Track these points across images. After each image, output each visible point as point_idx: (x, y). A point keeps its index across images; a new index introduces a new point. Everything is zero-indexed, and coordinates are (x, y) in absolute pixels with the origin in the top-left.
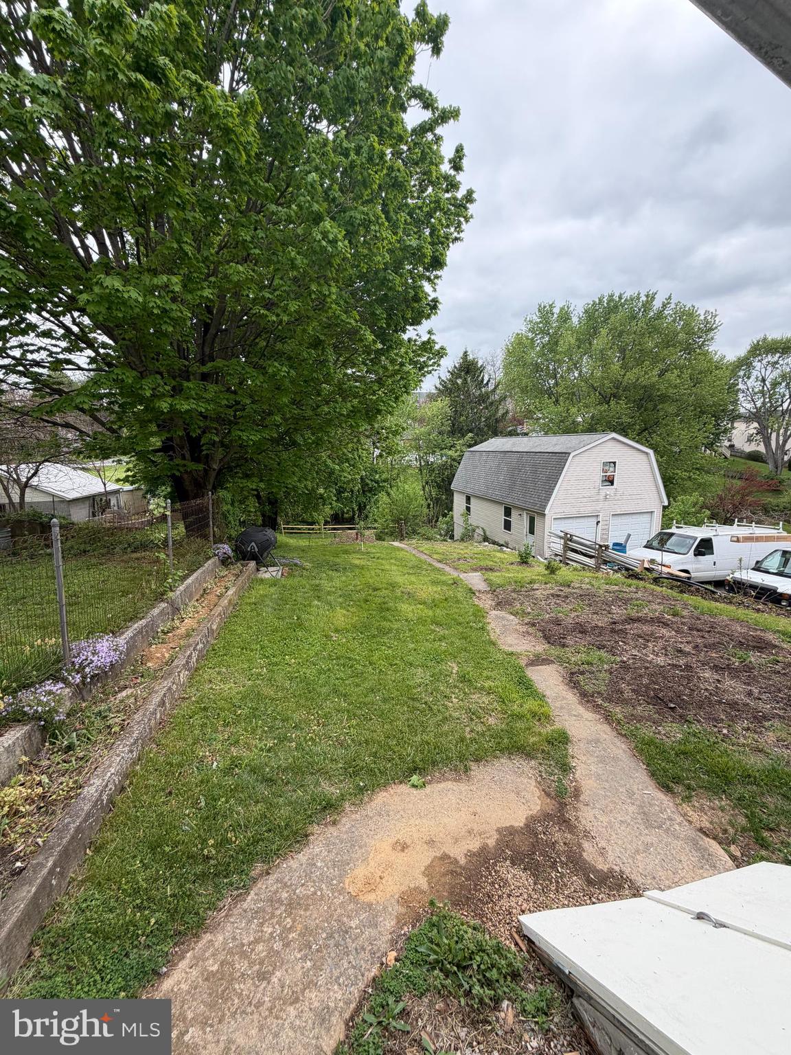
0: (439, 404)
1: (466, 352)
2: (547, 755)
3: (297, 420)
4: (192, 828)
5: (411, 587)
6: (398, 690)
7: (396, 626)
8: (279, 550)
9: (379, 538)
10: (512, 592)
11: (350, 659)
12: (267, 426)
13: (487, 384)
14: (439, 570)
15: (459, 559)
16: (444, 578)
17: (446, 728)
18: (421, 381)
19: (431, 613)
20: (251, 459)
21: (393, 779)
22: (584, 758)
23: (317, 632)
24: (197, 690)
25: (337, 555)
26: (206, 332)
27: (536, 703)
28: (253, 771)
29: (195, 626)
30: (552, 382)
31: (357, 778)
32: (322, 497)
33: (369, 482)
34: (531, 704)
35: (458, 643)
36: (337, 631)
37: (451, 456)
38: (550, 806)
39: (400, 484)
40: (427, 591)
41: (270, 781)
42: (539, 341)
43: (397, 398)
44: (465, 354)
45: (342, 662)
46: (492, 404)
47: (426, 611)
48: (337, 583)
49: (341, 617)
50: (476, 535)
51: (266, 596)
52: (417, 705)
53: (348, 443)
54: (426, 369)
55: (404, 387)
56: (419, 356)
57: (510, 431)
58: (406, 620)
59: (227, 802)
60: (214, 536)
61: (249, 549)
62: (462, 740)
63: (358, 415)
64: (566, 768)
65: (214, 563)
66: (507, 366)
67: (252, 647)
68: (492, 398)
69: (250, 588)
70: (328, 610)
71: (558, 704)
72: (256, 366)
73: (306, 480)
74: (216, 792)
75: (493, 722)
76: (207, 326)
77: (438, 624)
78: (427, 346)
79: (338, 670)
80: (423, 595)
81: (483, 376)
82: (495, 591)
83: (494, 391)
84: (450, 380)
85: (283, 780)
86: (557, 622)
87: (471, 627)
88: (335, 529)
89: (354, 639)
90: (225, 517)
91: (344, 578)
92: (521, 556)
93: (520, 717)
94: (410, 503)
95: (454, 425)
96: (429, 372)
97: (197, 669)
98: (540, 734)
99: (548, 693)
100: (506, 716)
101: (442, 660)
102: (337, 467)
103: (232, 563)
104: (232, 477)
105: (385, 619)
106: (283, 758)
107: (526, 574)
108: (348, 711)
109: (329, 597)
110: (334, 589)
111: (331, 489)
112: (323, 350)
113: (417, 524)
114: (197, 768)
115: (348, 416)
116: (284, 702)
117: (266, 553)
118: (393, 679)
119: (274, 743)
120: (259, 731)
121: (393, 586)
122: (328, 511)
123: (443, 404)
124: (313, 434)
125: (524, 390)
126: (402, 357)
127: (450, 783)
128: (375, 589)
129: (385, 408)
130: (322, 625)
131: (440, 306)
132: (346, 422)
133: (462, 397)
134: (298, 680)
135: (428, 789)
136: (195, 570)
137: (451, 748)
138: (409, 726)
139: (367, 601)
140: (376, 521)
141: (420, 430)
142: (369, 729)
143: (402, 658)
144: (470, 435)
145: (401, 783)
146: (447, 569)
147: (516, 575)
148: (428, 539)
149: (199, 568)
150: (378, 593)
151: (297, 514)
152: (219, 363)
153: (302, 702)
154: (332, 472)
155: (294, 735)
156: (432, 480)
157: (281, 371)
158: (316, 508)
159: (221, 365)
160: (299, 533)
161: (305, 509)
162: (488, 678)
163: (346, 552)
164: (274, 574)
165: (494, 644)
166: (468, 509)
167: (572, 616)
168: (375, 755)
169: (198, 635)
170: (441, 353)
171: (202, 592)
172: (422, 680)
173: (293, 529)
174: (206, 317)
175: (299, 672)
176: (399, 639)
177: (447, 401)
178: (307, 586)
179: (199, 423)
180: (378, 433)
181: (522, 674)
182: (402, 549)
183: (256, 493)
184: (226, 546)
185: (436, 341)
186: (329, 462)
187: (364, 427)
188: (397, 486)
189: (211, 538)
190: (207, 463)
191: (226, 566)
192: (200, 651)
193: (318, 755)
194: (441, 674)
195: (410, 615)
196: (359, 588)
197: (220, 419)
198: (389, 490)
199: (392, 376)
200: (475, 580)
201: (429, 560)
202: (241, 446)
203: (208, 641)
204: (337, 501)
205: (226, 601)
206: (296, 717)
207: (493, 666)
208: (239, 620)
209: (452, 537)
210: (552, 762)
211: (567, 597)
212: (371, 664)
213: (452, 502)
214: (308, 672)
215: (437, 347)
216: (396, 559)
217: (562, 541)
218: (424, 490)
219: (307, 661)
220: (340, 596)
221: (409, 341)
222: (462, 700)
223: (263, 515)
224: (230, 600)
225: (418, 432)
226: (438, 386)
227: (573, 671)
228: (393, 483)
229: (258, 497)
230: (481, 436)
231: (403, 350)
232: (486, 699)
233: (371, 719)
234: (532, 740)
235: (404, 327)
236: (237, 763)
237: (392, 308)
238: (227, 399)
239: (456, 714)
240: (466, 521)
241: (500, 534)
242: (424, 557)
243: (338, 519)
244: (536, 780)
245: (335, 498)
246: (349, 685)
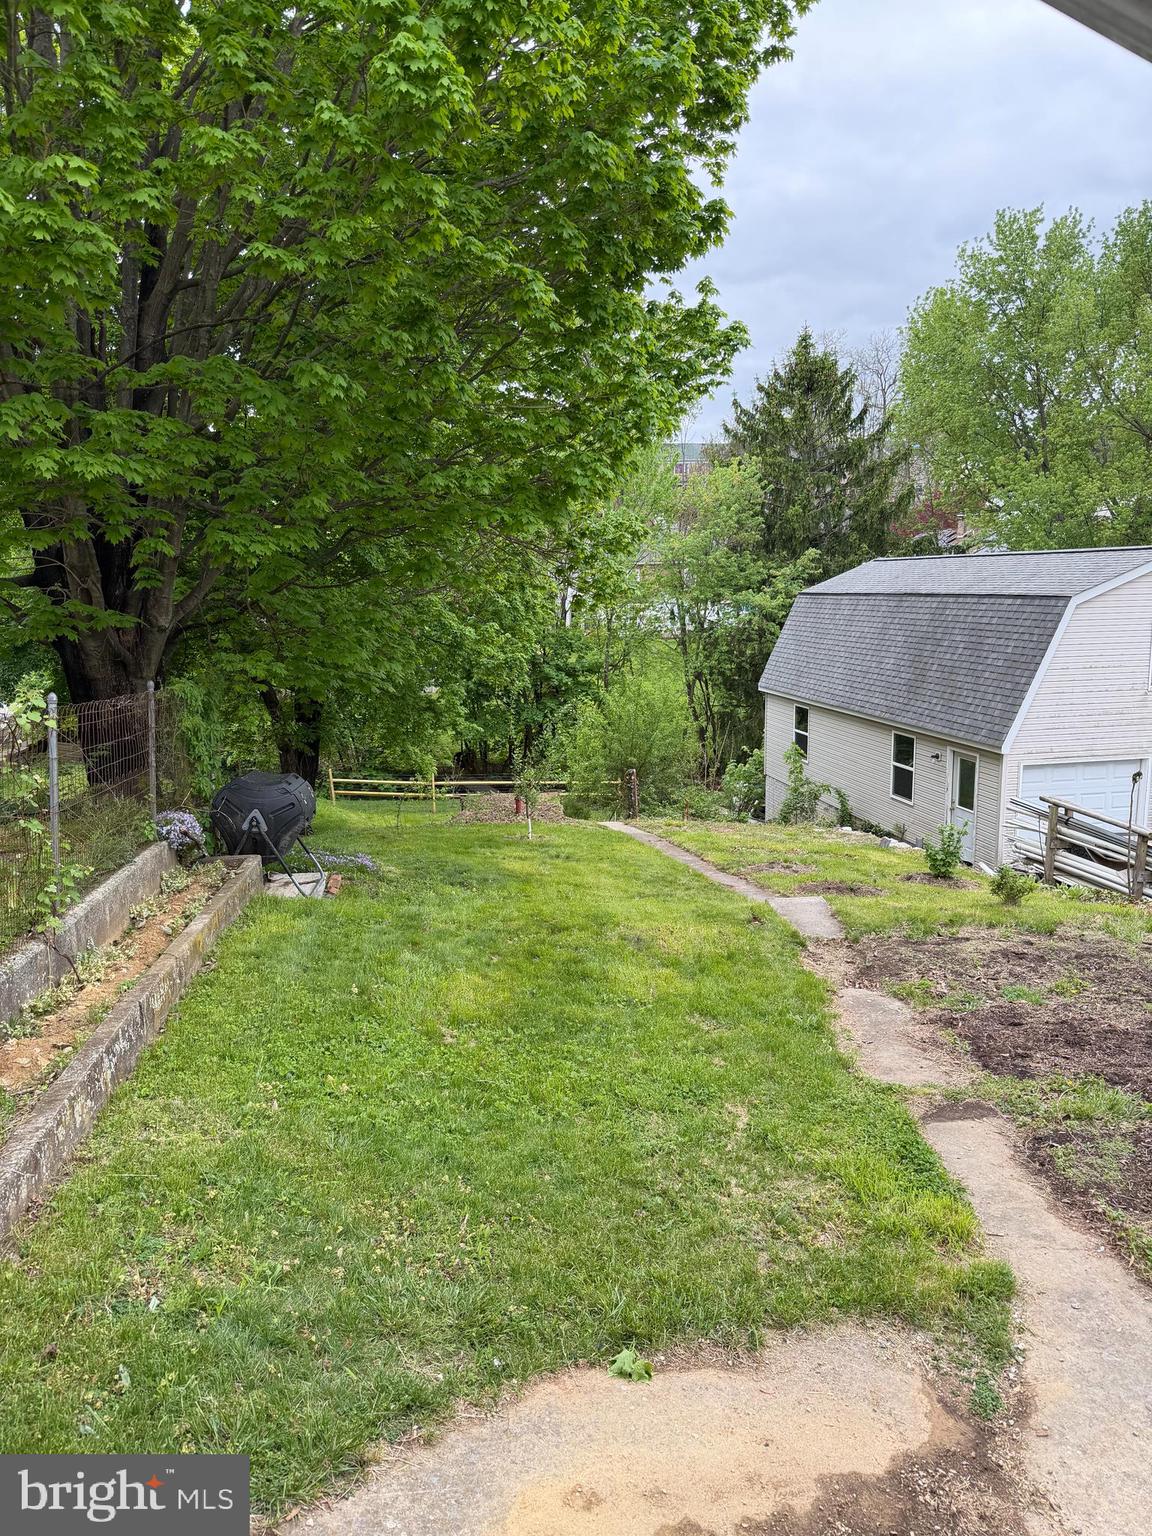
0: (732, 473)
1: (805, 338)
2: (956, 1323)
3: (369, 507)
4: (100, 1430)
5: (644, 926)
6: (596, 1161)
7: (602, 1014)
8: (321, 835)
9: (575, 811)
10: (900, 944)
11: (484, 1087)
12: (293, 523)
13: (861, 418)
14: (718, 888)
15: (771, 864)
16: (728, 907)
17: (709, 1251)
19: (689, 987)
20: (255, 604)
21: (571, 1356)
22: (1049, 1334)
23: (405, 1023)
24: (114, 1144)
25: (466, 849)
26: (146, 290)
27: (938, 1204)
28: (243, 1320)
29: (111, 999)
30: (1031, 415)
31: (489, 1350)
32: (431, 706)
33: (552, 673)
34: (928, 1206)
35: (754, 1059)
36: (456, 1022)
37: (761, 608)
38: (955, 1434)
39: (629, 677)
40: (688, 936)
41: (279, 1345)
42: (996, 309)
43: (617, 457)
44: (805, 342)
45: (465, 1092)
46: (871, 471)
47: (677, 983)
48: (464, 913)
49: (467, 991)
50: (820, 808)
51: (284, 937)
52: (642, 1196)
54: (693, 382)
55: (636, 426)
56: (676, 346)
57: (919, 543)
58: (629, 1003)
59: (181, 1381)
60: (159, 794)
61: (245, 826)
62: (749, 1277)
63: (521, 497)
64: (999, 1352)
65: (158, 857)
66: (915, 378)
67: (248, 1053)
68: (874, 456)
69: (246, 918)
70: (437, 974)
71: (995, 1209)
72: (266, 372)
73: (391, 659)
74: (156, 1359)
75: (828, 1244)
76: (149, 274)
77: (705, 1013)
78: (696, 323)
79: (453, 1112)
80: (674, 945)
81: (850, 400)
82: (856, 941)
83: (878, 437)
84: (764, 411)
85: (311, 1344)
86: (1013, 1020)
87: (789, 1024)
88: (462, 789)
89: (497, 1042)
90: (188, 746)
91: (479, 903)
92: (931, 857)
93: (897, 1233)
94: (652, 725)
95: (770, 527)
96: (702, 390)
97: (113, 1099)
98: (942, 1273)
99: (972, 1183)
100: (860, 1232)
101: (711, 1097)
102: (470, 632)
103: (202, 859)
104: (208, 652)
105: (577, 998)
106: (315, 1296)
107: (942, 902)
108: (473, 1205)
109: (440, 945)
110: (453, 928)
111: (457, 688)
112: (432, 330)
113: (672, 780)
114: (114, 1308)
115: (495, 499)
116: (319, 1178)
117: (287, 838)
118: (587, 1135)
119: (292, 1266)
120: (259, 1239)
121: (600, 922)
122: (447, 742)
123: (744, 477)
124: (410, 547)
125: (957, 436)
126: (630, 351)
127: (711, 1371)
128: (555, 930)
129: (586, 482)
130: (419, 1007)
131: (729, 223)
132: (490, 514)
133: (794, 454)
134: (356, 1130)
135: (658, 1381)
136: (111, 872)
137: (718, 1296)
138: (619, 1243)
139: (534, 955)
140: (565, 768)
141: (683, 540)
142: (520, 1247)
143: (612, 1090)
144: (812, 552)
145: (592, 1365)
146: (741, 887)
147: (915, 903)
148: (699, 816)
149: (121, 866)
150: (562, 938)
151: (370, 751)
152: (180, 365)
153: (365, 1178)
154: (457, 644)
155: (340, 1252)
156: (711, 668)
157: (330, 384)
158: (416, 735)
159: (182, 370)
160: (376, 797)
161: (391, 737)
162: (823, 1143)
163: (489, 842)
164: (307, 889)
165: (845, 1065)
166: (802, 741)
167: (1052, 1004)
168: (532, 1301)
169: (117, 1020)
170: (732, 341)
171: (126, 924)
172: (660, 1143)
173: (358, 787)
174: (147, 254)
175: (358, 1113)
176: (608, 1045)
177: (754, 465)
178: (389, 918)
179: (127, 510)
180: (570, 545)
181: (912, 1137)
182: (630, 839)
183: (264, 688)
184: (188, 817)
185: (722, 308)
186: (451, 619)
188: (623, 684)
189: (153, 795)
190: (143, 612)
191: (188, 867)
192: (122, 1057)
193: (397, 1295)
194: (706, 1129)
195: (639, 992)
196: (514, 925)
197: (177, 504)
198: (602, 691)
199: (605, 399)
200: (810, 914)
201: (696, 865)
202: (229, 571)
203: (140, 1037)
204: (472, 716)
205: (186, 946)
206: (347, 1211)
207: (839, 1114)
208: (216, 992)
209: (759, 814)
210: (966, 1339)
211: (1042, 959)
212: (534, 1099)
213: (761, 724)
214: (381, 1113)
215: (723, 325)
216: (612, 860)
217: (1045, 826)
218: (690, 692)
219: (379, 1088)
220: (469, 942)
221: (651, 311)
222: (755, 1191)
223: (284, 751)
224: (195, 945)
225: (677, 545)
226: (732, 424)
227: (1042, 1133)
228: (612, 675)
229: (269, 700)
230: (841, 554)
231: (635, 334)
232: (814, 1192)
233: (527, 1225)
234: (920, 1285)
235: (637, 272)
236: (204, 1301)
237: (603, 226)
238: (198, 454)
239: (736, 1223)
240: (797, 772)
241: (884, 807)
242: (682, 858)
243: (471, 764)
244: (924, 1377)
245: (463, 711)
246: (480, 1145)
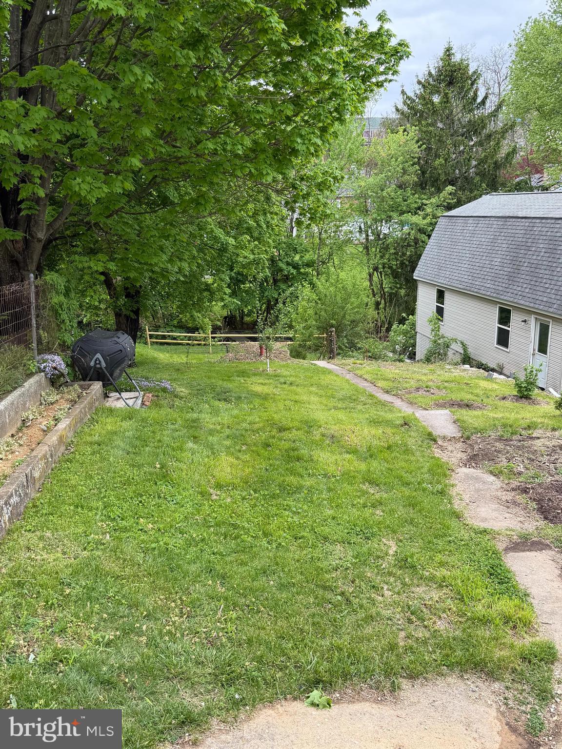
0: (400, 137)
2: (519, 677)
3: (166, 161)
5: (337, 428)
6: (302, 573)
7: (308, 482)
8: (141, 368)
9: (297, 354)
10: (496, 440)
11: (235, 526)
13: (483, 102)
14: (384, 404)
15: (418, 389)
16: (389, 416)
17: (368, 630)
18: (367, 98)
19: (363, 466)
20: (96, 224)
21: (283, 693)
23: (189, 487)
24: (10, 560)
25: (228, 378)
27: (512, 604)
28: (85, 669)
29: (8, 471)
31: (232, 689)
32: (208, 288)
33: (284, 266)
34: (505, 605)
35: (401, 511)
36: (219, 486)
37: (417, 225)
38: (515, 745)
39: (331, 270)
41: (107, 684)
43: (324, 130)
44: (448, 52)
45: (223, 530)
46: (489, 136)
47: (356, 463)
48: (225, 418)
49: (226, 467)
50: (450, 353)
51: (115, 433)
52: (329, 595)
53: (247, 202)
54: (374, 80)
55: (336, 110)
56: (363, 57)
57: (519, 183)
58: (325, 476)
61: (92, 364)
62: (393, 647)
63: (262, 156)
64: (545, 695)
65: (39, 383)
67: (92, 504)
68: (491, 127)
69: (93, 421)
70: (208, 457)
71: (546, 607)
72: (102, 76)
73: (181, 260)
74: (32, 691)
75: (443, 627)
77: (372, 482)
78: (376, 41)
79: (216, 541)
80: (354, 440)
81: (477, 90)
82: (468, 438)
83: (494, 114)
84: (421, 97)
85: (125, 684)
87: (424, 490)
88: (228, 339)
89: (244, 498)
90: (56, 314)
91: (235, 412)
92: (518, 385)
93: (485, 621)
94: (345, 300)
95: (423, 173)
96: (379, 85)
98: (512, 646)
99: (534, 591)
100: (463, 620)
101: (374, 535)
102: (232, 241)
103: (66, 384)
104: (68, 253)
105: (293, 472)
106: (128, 655)
107: (524, 414)
108: (226, 599)
109: (210, 438)
110: (219, 428)
111: (223, 276)
112: (206, 49)
113: (357, 335)
114: (7, 660)
115: (246, 158)
116: (133, 582)
117: (119, 372)
118: (297, 557)
119: (115, 636)
120: (95, 619)
121: (309, 425)
122: (217, 310)
127: (367, 704)
128: (282, 429)
129: (304, 147)
130: (197, 477)
132: (242, 168)
133: (440, 125)
134: (156, 552)
135: (335, 709)
137: (373, 658)
138: (314, 624)
139: (268, 446)
140: (291, 327)
141: (368, 180)
142: (254, 625)
143: (313, 529)
144: (450, 188)
145: (295, 699)
146: (398, 403)
147: (507, 415)
148: (374, 357)
149: (15, 388)
150: (286, 435)
151: (171, 315)
153: (161, 582)
154: (223, 249)
155: (144, 628)
156: (384, 264)
158: (199, 306)
160: (175, 344)
161: (184, 307)
162: (442, 564)
163: (243, 374)
164: (130, 402)
165: (458, 516)
166: (440, 311)
168: (260, 660)
169: (12, 484)
170: (399, 53)
171: (19, 423)
172: (341, 562)
173: (164, 337)
175: (158, 542)
176: (312, 502)
177: (413, 131)
178: (180, 422)
179: (15, 167)
180: (294, 187)
181: (497, 562)
182: (330, 372)
183: (104, 278)
184: (57, 358)
185: (393, 31)
186: (219, 233)
187: (270, 176)
188: (328, 274)
189: (35, 345)
190: (28, 229)
191: (58, 388)
192: (15, 507)
193: (178, 655)
194: (370, 554)
195: (331, 469)
196: (256, 426)
197: (47, 161)
198: (315, 279)
199: (317, 91)
200: (439, 421)
201: (371, 389)
203: (26, 494)
204: (233, 295)
205: (55, 438)
206: (149, 602)
207: (452, 547)
208: (74, 466)
209: (412, 356)
210: (525, 687)
212: (265, 535)
213: (415, 300)
214: (172, 542)
215: (393, 42)
216: (319, 386)
218: (371, 280)
219: (171, 526)
220: (228, 437)
221: (347, 33)
222: (398, 593)
223: (118, 315)
224: (61, 437)
225: (363, 184)
226: (401, 106)
228: (322, 268)
229: (108, 283)
232: (435, 595)
233: (259, 611)
234: (498, 654)
235: (339, 9)
236: (62, 657)
239: (387, 613)
240: (436, 330)
241: (491, 354)
242: (363, 384)
243: (234, 324)
244: (498, 710)
245: (228, 291)
246: (231, 562)
